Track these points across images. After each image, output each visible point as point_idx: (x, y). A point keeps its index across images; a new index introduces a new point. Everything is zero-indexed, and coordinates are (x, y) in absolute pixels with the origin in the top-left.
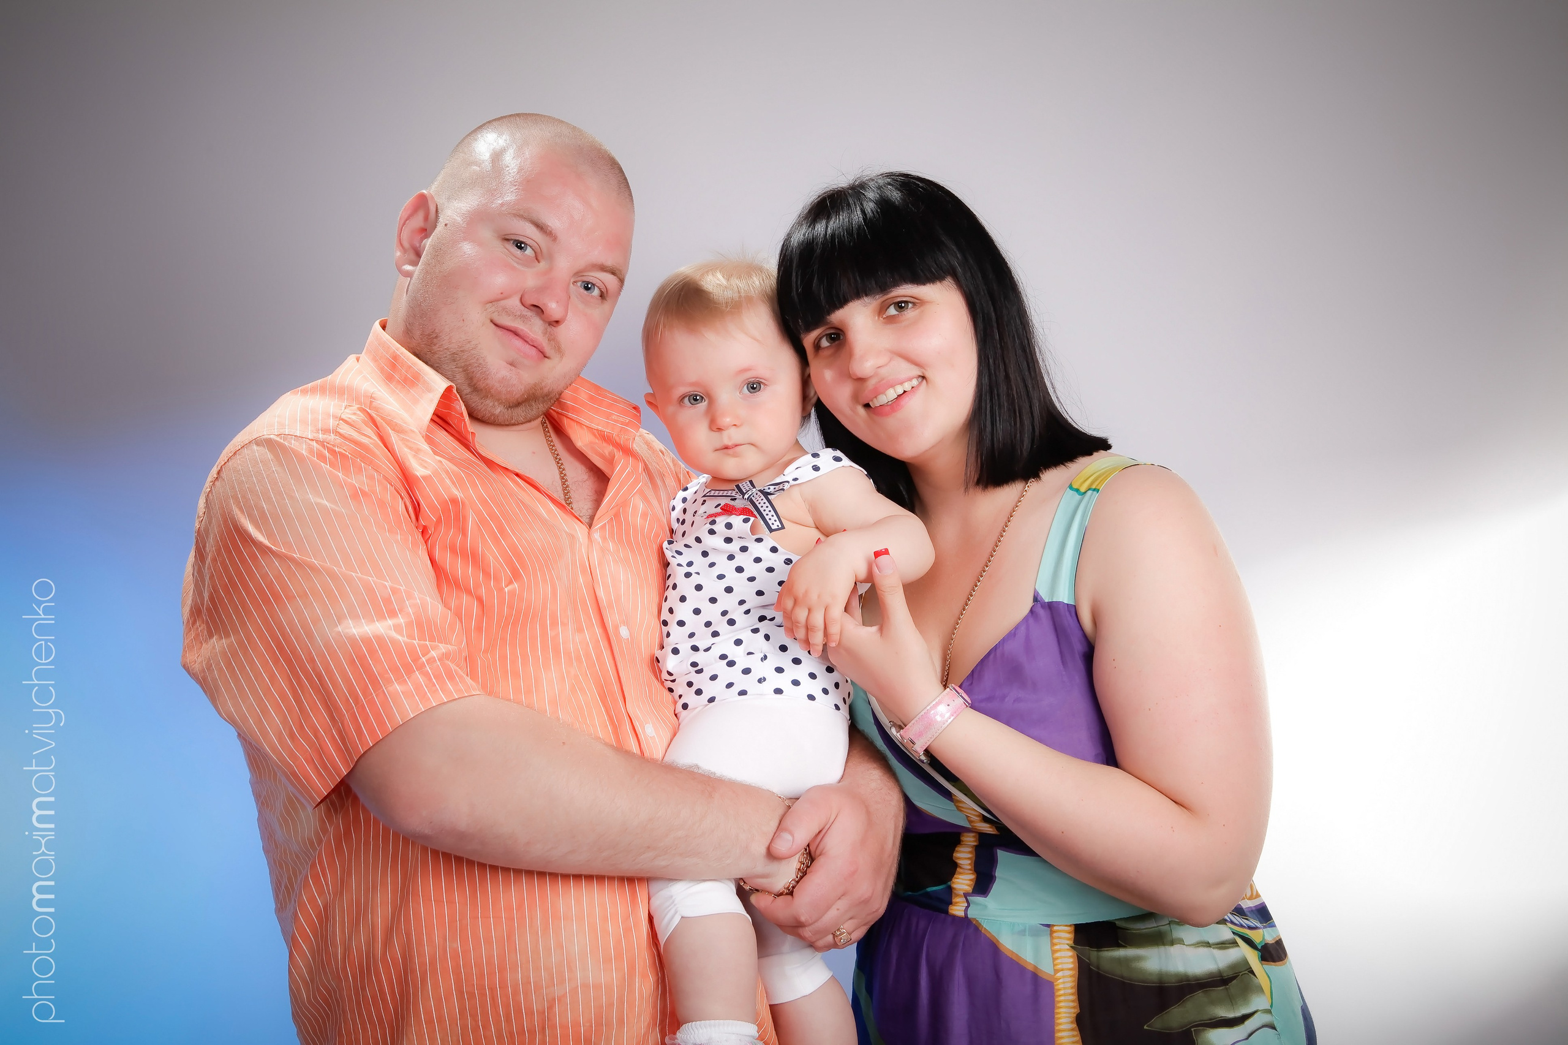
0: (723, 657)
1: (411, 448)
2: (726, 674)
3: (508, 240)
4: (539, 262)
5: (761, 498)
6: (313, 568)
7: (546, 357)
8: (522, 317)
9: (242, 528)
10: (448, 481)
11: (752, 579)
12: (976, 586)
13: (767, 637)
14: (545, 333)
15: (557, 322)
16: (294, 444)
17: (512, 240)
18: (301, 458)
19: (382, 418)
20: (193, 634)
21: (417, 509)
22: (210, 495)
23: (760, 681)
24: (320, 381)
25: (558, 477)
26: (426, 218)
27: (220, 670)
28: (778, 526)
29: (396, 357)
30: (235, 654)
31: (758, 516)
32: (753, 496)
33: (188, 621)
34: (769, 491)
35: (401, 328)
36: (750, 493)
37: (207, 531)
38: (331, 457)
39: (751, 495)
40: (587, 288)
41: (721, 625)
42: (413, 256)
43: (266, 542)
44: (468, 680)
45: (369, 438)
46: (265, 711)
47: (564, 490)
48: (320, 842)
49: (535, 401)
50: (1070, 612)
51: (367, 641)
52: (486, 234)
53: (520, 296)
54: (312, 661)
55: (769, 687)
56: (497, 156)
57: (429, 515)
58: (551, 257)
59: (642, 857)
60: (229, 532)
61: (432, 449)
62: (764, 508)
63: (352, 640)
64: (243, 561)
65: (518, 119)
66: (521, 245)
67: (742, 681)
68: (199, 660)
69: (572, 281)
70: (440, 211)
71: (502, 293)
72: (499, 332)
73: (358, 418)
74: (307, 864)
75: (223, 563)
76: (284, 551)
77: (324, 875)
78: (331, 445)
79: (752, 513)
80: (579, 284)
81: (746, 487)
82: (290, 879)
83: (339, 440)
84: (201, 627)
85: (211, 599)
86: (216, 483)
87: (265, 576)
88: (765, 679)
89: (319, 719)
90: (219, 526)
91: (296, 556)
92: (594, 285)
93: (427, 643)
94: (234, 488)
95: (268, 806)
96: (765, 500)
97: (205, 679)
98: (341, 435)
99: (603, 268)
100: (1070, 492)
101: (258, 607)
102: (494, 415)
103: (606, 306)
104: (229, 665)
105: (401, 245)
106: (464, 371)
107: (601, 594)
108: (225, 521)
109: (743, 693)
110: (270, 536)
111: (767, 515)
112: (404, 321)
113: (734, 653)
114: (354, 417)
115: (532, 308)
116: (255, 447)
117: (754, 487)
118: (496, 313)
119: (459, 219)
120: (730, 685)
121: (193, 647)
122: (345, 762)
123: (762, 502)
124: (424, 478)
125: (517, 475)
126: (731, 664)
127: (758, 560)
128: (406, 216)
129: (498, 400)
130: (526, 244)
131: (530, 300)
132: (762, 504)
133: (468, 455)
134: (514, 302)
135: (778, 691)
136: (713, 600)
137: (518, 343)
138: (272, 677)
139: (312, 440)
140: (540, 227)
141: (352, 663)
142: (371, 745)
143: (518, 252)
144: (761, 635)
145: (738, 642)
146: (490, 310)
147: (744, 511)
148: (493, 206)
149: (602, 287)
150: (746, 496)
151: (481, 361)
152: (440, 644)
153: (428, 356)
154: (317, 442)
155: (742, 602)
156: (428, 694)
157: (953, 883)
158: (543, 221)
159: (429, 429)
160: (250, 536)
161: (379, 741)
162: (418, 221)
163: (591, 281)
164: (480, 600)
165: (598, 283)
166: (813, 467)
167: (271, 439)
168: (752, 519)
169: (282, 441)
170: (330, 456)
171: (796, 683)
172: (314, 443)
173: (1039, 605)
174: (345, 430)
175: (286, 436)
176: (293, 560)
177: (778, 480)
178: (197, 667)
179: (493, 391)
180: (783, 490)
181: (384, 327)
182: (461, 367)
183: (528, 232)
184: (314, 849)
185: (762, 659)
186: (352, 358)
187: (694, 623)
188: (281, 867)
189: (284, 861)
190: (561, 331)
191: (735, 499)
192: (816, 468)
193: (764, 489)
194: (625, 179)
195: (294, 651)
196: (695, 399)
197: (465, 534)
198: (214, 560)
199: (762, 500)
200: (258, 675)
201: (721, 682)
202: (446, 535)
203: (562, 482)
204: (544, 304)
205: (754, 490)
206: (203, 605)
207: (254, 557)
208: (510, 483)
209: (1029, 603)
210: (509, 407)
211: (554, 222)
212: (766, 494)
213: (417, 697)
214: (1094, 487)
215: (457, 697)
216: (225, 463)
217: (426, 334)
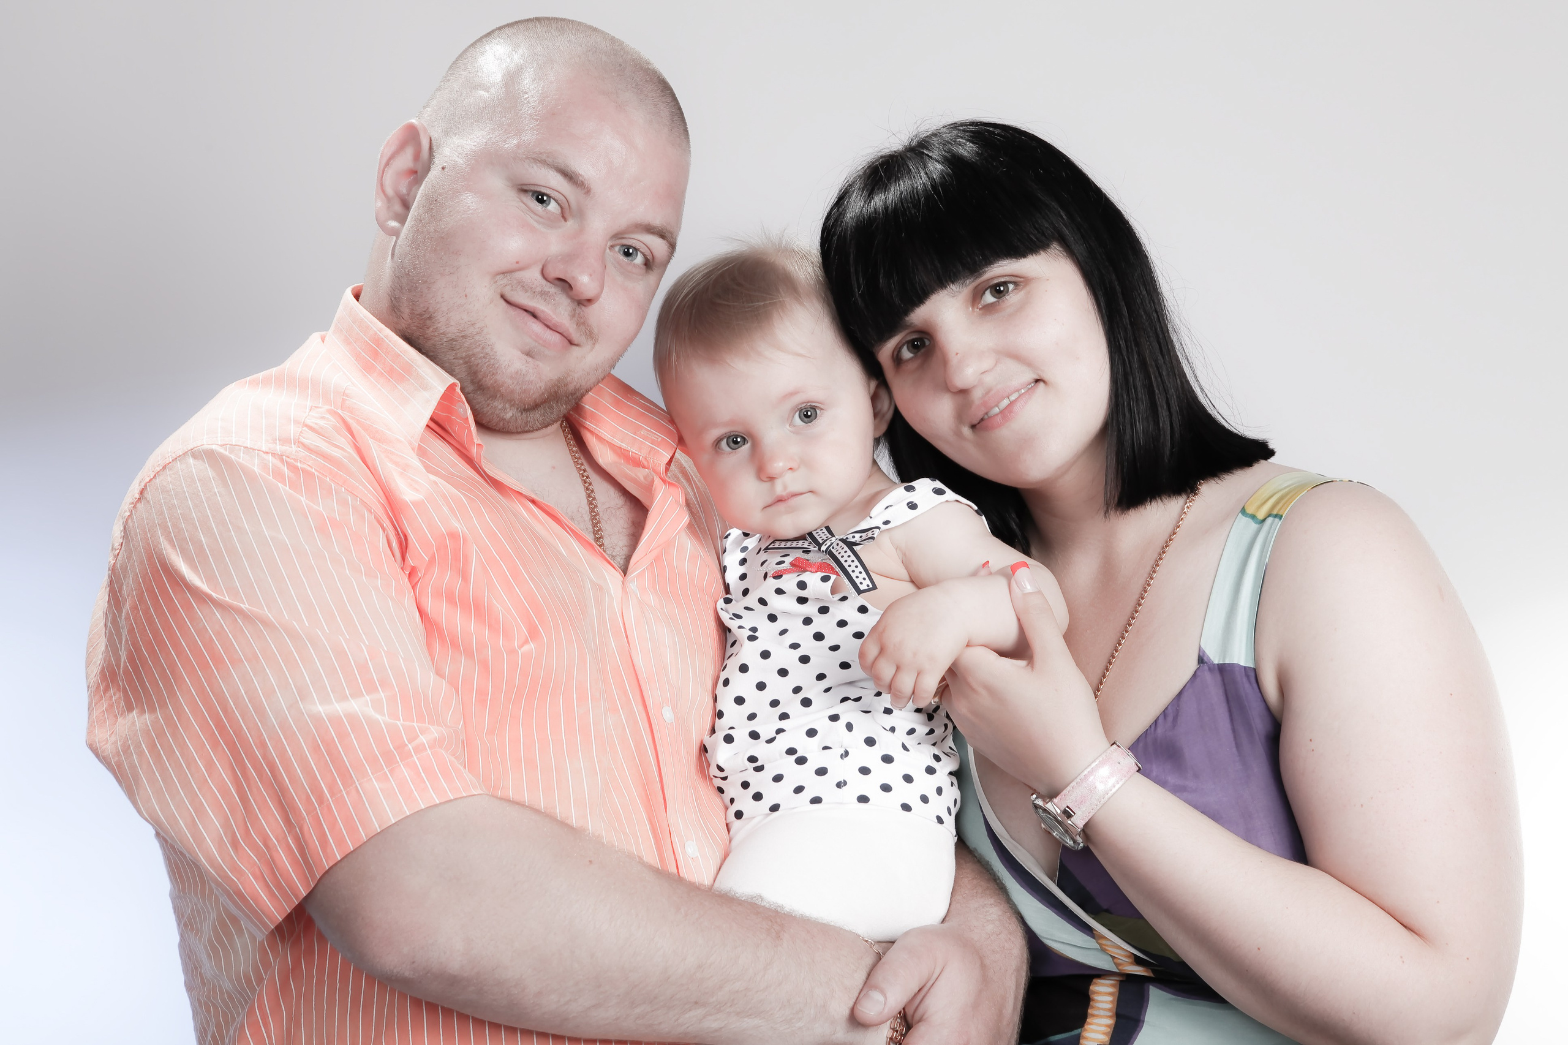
0: (791, 751)
1: (396, 464)
2: (795, 774)
3: (525, 191)
4: (565, 220)
5: (844, 550)
6: (266, 623)
7: (575, 345)
8: (543, 294)
9: (173, 567)
10: (445, 509)
11: (835, 648)
12: (1120, 644)
13: (849, 727)
14: (573, 316)
15: (589, 301)
16: (242, 458)
17: (531, 191)
18: (252, 477)
19: (359, 422)
20: (104, 704)
21: (404, 545)
22: (130, 521)
23: (839, 785)
24: (275, 369)
25: (584, 501)
26: (417, 156)
27: (141, 754)
28: (868, 586)
29: (378, 341)
30: (161, 734)
31: (841, 573)
32: (833, 548)
33: (98, 687)
34: (853, 540)
35: (385, 304)
36: (828, 543)
37: (124, 568)
38: (292, 475)
39: (830, 546)
40: (627, 254)
41: (791, 705)
42: (398, 207)
43: (204, 587)
44: (466, 773)
45: (342, 449)
46: (200, 810)
47: (592, 520)
48: (260, 980)
49: (557, 402)
50: (1248, 676)
51: (336, 721)
52: (496, 183)
53: (541, 267)
54: (263, 745)
55: (850, 793)
56: (512, 78)
57: (419, 554)
58: (581, 215)
59: (687, 1016)
60: (155, 572)
61: (423, 463)
62: (849, 562)
63: (317, 719)
64: (174, 611)
65: (538, 25)
66: (542, 197)
67: (815, 786)
68: (113, 739)
69: (609, 245)
70: (435, 148)
71: (517, 263)
72: (513, 312)
73: (328, 423)
74: (243, 1008)
75: (147, 612)
76: (227, 599)
77: (266, 1025)
78: (291, 459)
79: (833, 568)
80: (617, 248)
81: (822, 535)
82: (218, 1026)
83: (303, 453)
84: (115, 695)
85: (131, 659)
86: (139, 506)
87: (202, 631)
88: (845, 783)
89: (271, 823)
90: (142, 562)
91: (245, 606)
92: (636, 249)
93: (415, 724)
94: (162, 513)
95: (192, 930)
96: (849, 553)
97: (119, 765)
98: (304, 446)
99: (649, 229)
100: (1243, 520)
101: (192, 672)
102: (503, 419)
103: (652, 277)
104: (152, 747)
105: (383, 191)
106: (466, 363)
107: (639, 662)
108: (150, 557)
109: (816, 800)
110: (210, 579)
111: (853, 571)
112: (389, 295)
113: (806, 746)
114: (322, 423)
115: (557, 282)
116: (191, 461)
117: (833, 536)
118: (508, 288)
119: (460, 161)
120: (799, 790)
121: (105, 721)
122: (305, 880)
123: (846, 555)
124: (415, 504)
125: (533, 502)
126: (801, 761)
127: (842, 624)
128: (389, 154)
129: (510, 401)
130: (548, 196)
131: (555, 272)
132: (846, 558)
133: (471, 473)
134: (533, 275)
135: (863, 799)
136: (783, 672)
137: (536, 327)
138: (210, 765)
139: (267, 453)
140: (569, 176)
141: (316, 749)
142: (339, 859)
143: (539, 207)
144: (841, 724)
145: (812, 733)
146: (501, 283)
147: (821, 567)
148: (506, 146)
149: (647, 253)
150: (824, 548)
151: (488, 350)
152: (430, 726)
153: (420, 341)
154: (273, 454)
155: (821, 677)
156: (415, 792)
157: (1086, 1030)
158: (573, 169)
159: (422, 439)
160: (183, 579)
161: (349, 853)
162: (405, 161)
163: (633, 245)
164: (484, 665)
165: (643, 249)
166: (908, 504)
167: (212, 450)
168: (833, 577)
169: (227, 453)
170: (291, 473)
171: (886, 788)
172: (270, 457)
173: (1206, 667)
174: (312, 440)
175: (233, 447)
176: (240, 612)
177: (864, 526)
178: (108, 749)
179: (503, 390)
180: (873, 538)
181: (357, 297)
182: (461, 358)
183: (552, 181)
184: (253, 990)
185: (842, 757)
186: (315, 337)
187: (757, 702)
188: (208, 1011)
189: (212, 1002)
190: (592, 313)
191: (810, 551)
192: (912, 506)
193: (847, 538)
194: (680, 109)
195: (238, 732)
196: (735, 440)
197: (465, 579)
198: (134, 608)
199: (846, 552)
200: (190, 762)
201: (788, 785)
202: (439, 578)
203: (590, 508)
204: (573, 278)
205: (833, 539)
206: (118, 666)
207: (188, 608)
208: (523, 511)
209: (1192, 665)
210: (524, 410)
211: (585, 168)
212: (851, 545)
213: (400, 797)
214: (1275, 512)
215: (452, 798)
216: (151, 480)
217: (416, 313)
